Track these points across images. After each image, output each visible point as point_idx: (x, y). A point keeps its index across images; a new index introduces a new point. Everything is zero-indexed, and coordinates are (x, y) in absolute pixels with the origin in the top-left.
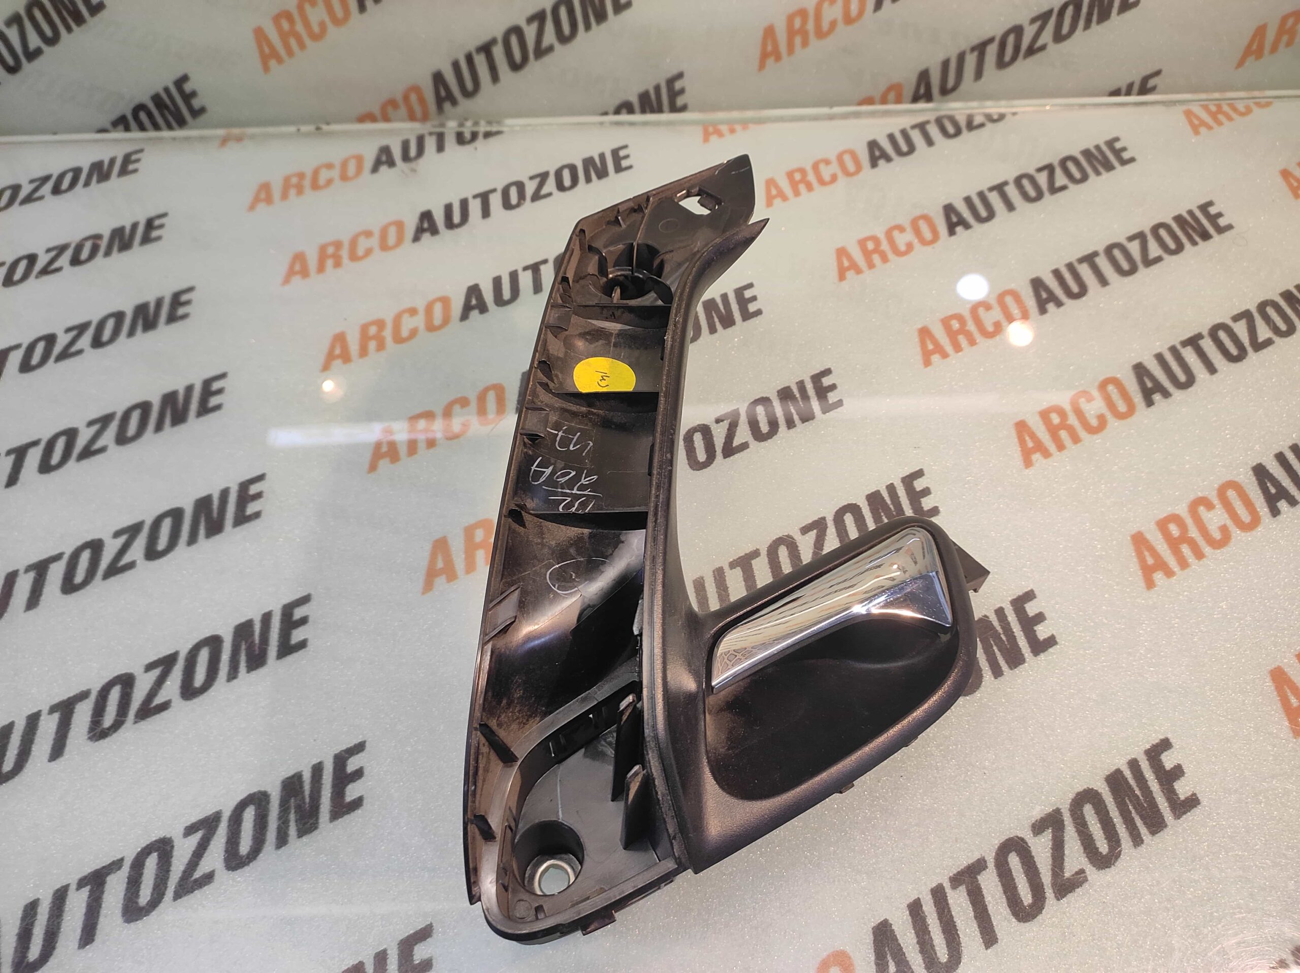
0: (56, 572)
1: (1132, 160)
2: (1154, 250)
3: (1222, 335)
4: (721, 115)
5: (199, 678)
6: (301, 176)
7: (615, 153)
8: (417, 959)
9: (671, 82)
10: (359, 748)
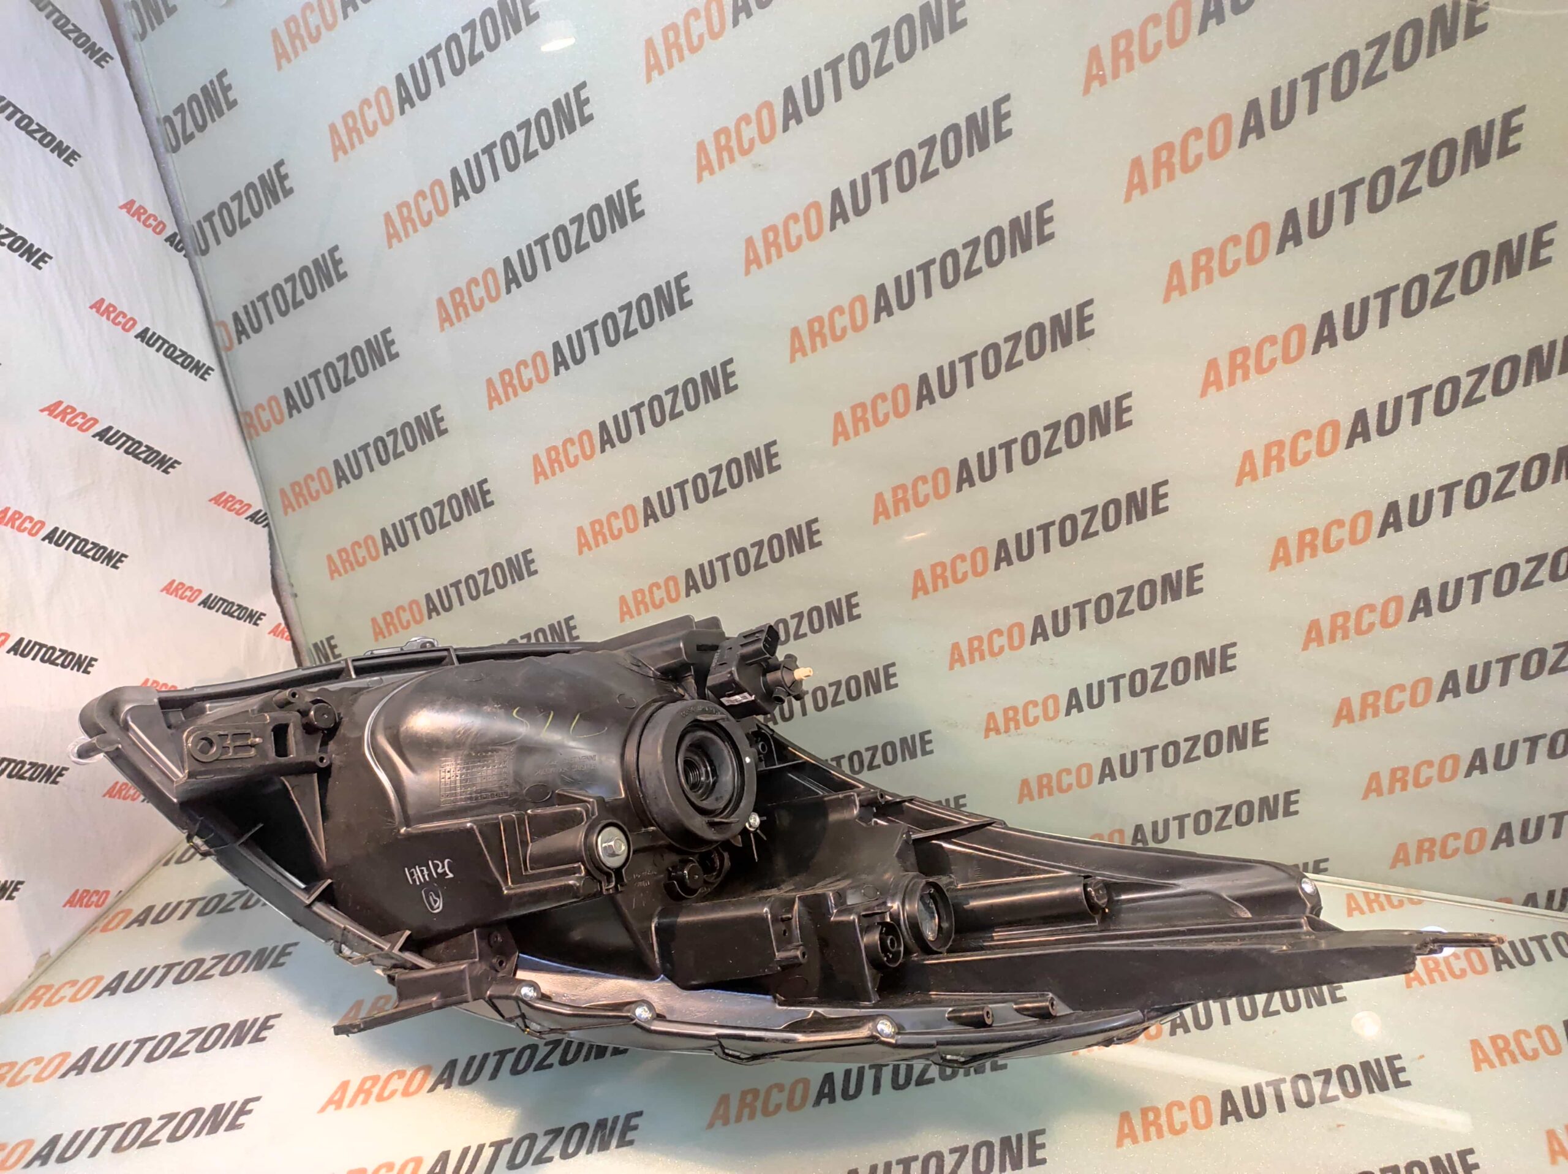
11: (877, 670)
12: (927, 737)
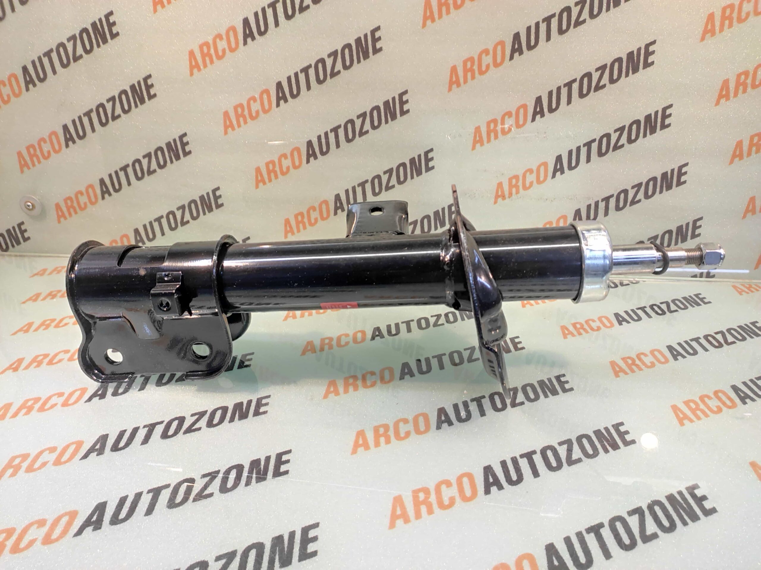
0: (159, 430)
1: (710, 302)
5: (230, 484)
10: (315, 526)
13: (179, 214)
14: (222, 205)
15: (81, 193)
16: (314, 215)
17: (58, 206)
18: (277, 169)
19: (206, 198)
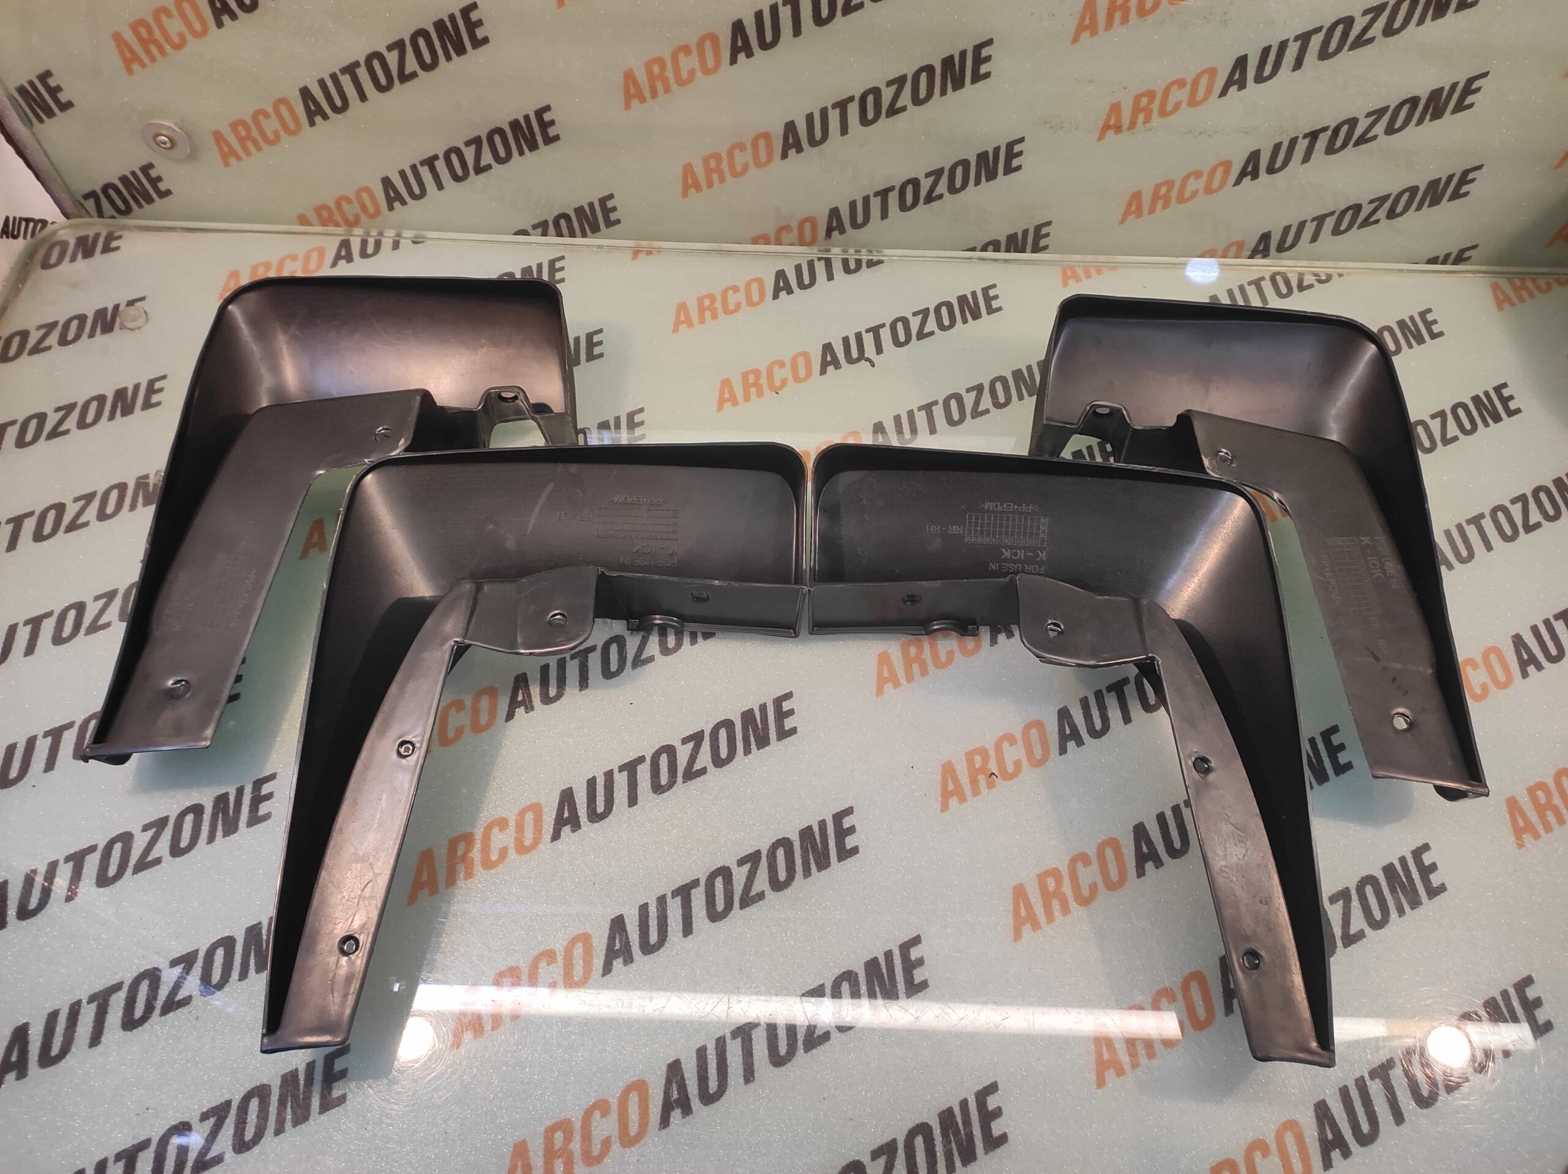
1: (1441, 334)
2: (1452, 430)
3: (1500, 515)
4: (1077, 257)
6: (712, 298)
7: (985, 290)
8: (913, 958)
9: (1038, 228)
10: (849, 811)
11: (963, 54)
12: (1017, 148)
13: (469, 154)
14: (557, 138)
15: (265, 114)
16: (741, 158)
17: (218, 137)
18: (669, 73)
19: (523, 124)
